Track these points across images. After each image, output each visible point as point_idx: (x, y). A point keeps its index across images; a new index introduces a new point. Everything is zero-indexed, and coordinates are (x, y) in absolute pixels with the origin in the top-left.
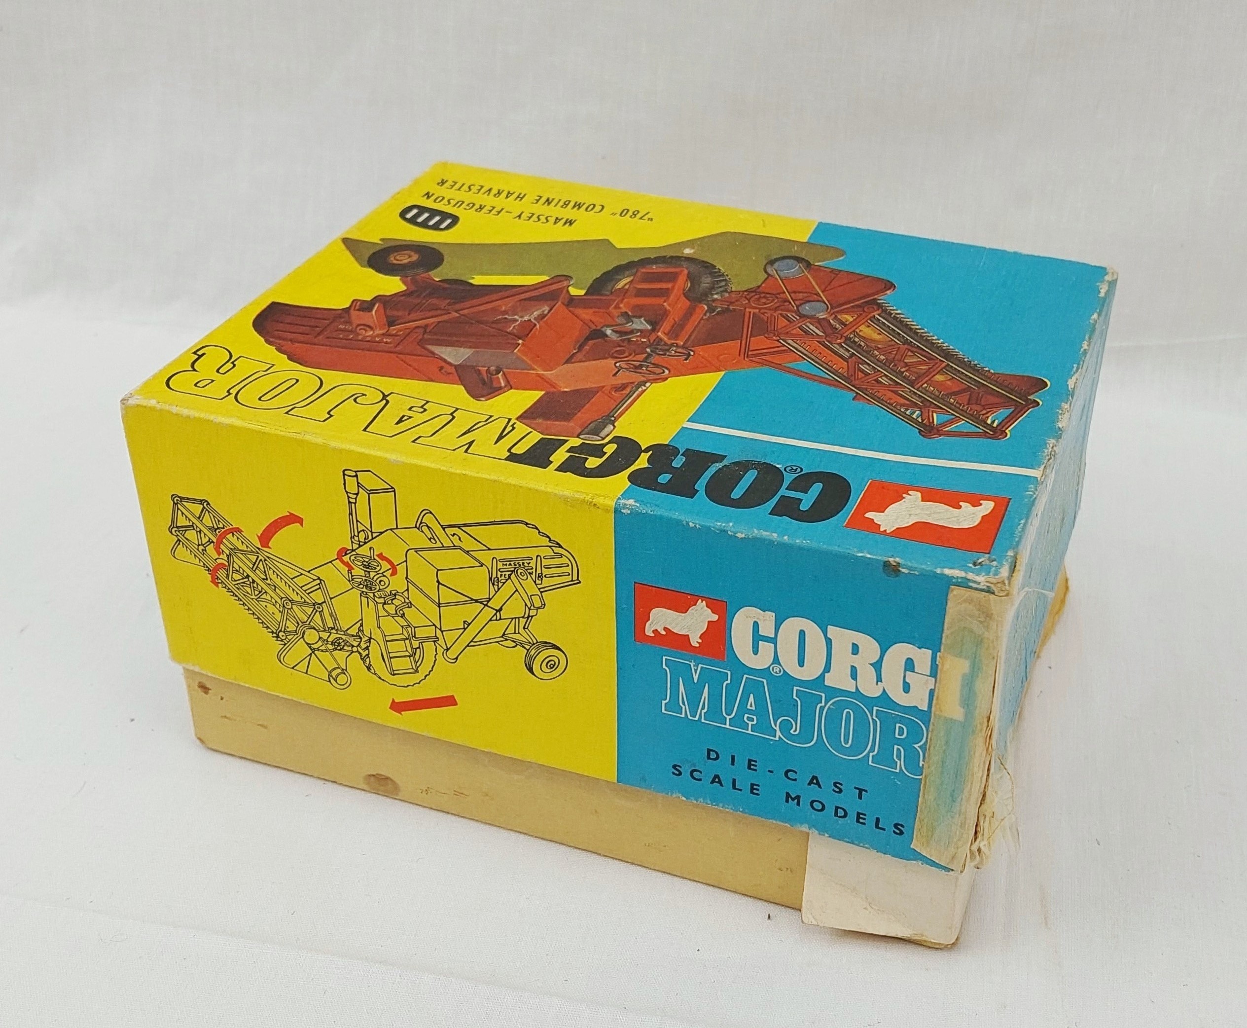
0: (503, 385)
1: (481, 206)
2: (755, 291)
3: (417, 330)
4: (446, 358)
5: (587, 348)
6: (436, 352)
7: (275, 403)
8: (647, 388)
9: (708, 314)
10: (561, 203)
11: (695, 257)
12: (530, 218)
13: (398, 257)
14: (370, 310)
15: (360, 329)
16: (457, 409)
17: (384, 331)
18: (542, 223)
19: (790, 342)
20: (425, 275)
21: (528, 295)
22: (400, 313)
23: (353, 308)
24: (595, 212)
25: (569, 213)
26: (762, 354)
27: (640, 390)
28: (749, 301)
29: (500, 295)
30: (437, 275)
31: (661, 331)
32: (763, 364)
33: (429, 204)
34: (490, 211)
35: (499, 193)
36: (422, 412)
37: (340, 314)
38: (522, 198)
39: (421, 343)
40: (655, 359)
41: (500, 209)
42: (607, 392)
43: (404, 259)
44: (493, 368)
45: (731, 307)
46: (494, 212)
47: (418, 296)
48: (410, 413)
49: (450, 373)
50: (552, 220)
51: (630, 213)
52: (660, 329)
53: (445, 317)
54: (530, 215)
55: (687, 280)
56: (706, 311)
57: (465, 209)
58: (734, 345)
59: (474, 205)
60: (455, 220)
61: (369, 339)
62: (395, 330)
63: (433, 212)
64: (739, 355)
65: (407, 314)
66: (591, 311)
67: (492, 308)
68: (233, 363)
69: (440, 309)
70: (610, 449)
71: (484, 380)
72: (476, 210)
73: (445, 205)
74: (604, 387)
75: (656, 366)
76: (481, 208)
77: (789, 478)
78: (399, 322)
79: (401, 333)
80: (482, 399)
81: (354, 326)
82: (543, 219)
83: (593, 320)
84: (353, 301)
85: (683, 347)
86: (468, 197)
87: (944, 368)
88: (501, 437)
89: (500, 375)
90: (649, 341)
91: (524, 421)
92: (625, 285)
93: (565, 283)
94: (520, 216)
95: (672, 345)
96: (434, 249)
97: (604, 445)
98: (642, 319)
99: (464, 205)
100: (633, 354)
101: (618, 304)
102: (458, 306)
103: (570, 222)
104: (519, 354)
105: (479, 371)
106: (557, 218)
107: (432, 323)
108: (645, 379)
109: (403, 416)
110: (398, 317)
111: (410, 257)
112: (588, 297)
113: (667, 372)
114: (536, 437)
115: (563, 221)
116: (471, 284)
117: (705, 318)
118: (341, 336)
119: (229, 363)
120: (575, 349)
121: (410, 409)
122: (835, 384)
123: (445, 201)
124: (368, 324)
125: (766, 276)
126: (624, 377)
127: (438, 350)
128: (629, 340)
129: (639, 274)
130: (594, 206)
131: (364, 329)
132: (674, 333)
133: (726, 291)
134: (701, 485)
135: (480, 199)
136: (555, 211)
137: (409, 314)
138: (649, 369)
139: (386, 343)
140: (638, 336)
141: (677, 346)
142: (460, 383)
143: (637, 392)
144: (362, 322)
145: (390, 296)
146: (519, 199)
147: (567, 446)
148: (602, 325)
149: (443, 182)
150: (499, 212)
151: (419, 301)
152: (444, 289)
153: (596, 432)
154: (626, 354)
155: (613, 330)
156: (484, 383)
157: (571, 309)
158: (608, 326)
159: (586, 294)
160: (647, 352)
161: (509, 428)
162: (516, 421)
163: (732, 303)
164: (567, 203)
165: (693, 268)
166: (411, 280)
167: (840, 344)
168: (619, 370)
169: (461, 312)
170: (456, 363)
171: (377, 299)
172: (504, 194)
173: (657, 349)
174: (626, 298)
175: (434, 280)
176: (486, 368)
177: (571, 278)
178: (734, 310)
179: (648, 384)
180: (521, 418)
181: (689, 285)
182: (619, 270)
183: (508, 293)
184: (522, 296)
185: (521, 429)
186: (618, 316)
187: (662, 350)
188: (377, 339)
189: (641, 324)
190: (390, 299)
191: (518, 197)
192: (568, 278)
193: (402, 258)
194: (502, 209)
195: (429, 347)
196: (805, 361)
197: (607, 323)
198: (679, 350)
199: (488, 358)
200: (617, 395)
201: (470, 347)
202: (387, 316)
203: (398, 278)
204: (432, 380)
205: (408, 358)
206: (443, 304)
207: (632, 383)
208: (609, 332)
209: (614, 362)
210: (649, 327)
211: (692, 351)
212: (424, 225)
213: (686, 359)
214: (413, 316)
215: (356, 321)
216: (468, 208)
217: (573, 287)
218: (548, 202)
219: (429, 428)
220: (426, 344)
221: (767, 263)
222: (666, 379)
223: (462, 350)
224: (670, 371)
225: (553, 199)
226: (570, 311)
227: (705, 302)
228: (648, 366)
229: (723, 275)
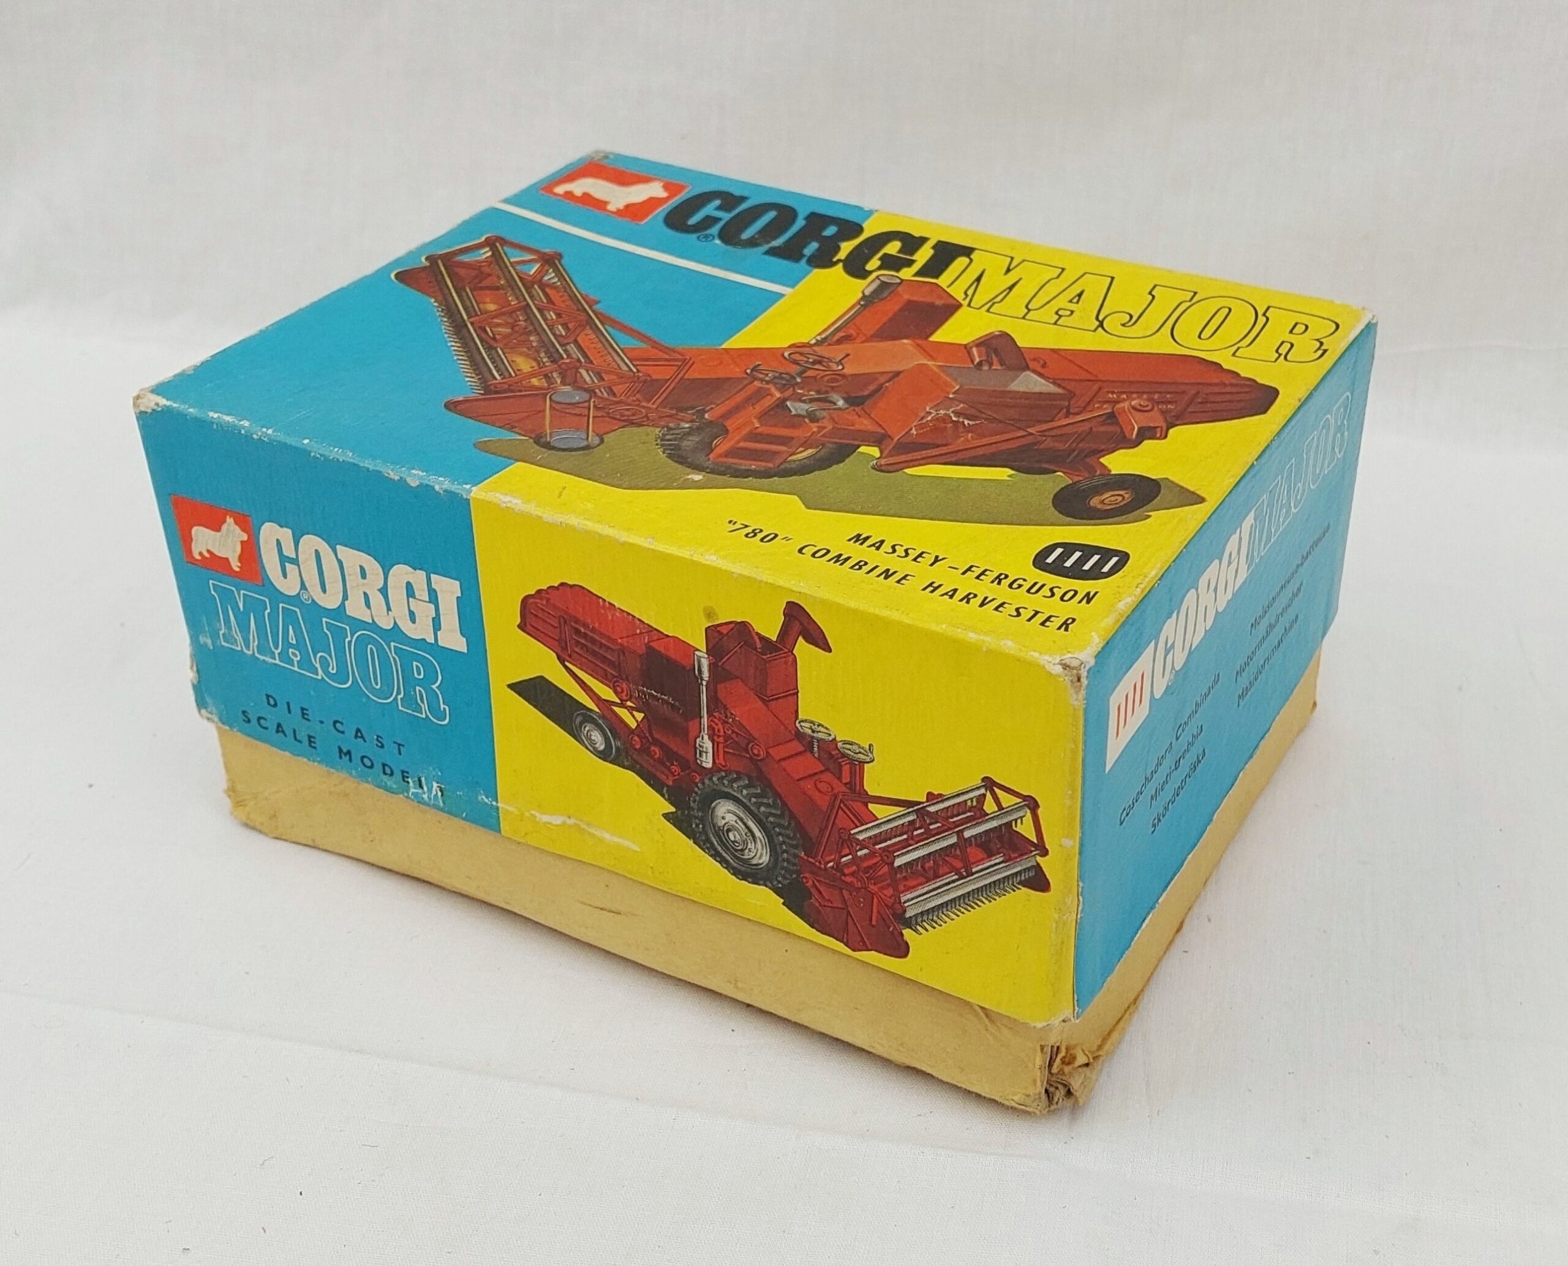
0: (974, 350)
1: (999, 583)
2: (633, 424)
3: (1077, 410)
4: (1039, 379)
5: (872, 388)
6: (1051, 385)
7: (1212, 306)
8: (814, 338)
9: (708, 408)
10: (866, 569)
11: (689, 470)
12: (920, 555)
13: (1120, 499)
14: (1140, 429)
15: (1147, 406)
16: (1024, 318)
17: (1118, 406)
18: (902, 546)
19: (625, 368)
20: (1076, 479)
21: (935, 452)
22: (1102, 429)
23: (1165, 428)
24: (815, 546)
25: (858, 552)
26: (666, 360)
27: (823, 336)
28: (646, 415)
29: (973, 453)
30: (1060, 479)
31: (775, 398)
32: (674, 351)
33: (1083, 586)
34: (983, 573)
35: (967, 598)
36: (1059, 309)
37: (1177, 420)
38: (931, 585)
39: (1071, 395)
40: (794, 369)
41: (967, 574)
42: (861, 335)
43: (1110, 498)
44: (985, 368)
45: (674, 412)
46: (978, 571)
47: (1082, 451)
48: (1073, 307)
49: (1034, 360)
50: (887, 547)
51: (760, 536)
52: (776, 400)
53: (1045, 427)
54: (919, 559)
55: (715, 448)
56: (707, 412)
57: (1025, 580)
58: (693, 374)
59: (1010, 586)
60: (1039, 561)
61: (1135, 396)
62: (1106, 409)
63: (1076, 573)
64: (693, 364)
65: (1094, 429)
66: (857, 427)
67: (985, 437)
68: (1280, 355)
69: (1053, 436)
70: (873, 264)
71: (996, 356)
72: (1006, 576)
73: (1058, 587)
74: (862, 342)
75: (796, 362)
76: (999, 579)
77: (715, 230)
78: (1101, 420)
79: (1096, 406)
80: (997, 333)
81: (1156, 408)
82: (900, 551)
83: (856, 417)
84: (1166, 437)
85: (756, 379)
86: (1020, 597)
87: (477, 315)
88: (978, 279)
89: (977, 360)
90: (794, 390)
91: (954, 302)
92: (801, 452)
93: (883, 462)
94: (937, 559)
95: (768, 382)
96: (1068, 515)
97: (879, 268)
98: (794, 412)
99: (1027, 586)
100: (819, 377)
101: (819, 432)
102: (1030, 439)
103: (857, 538)
104: (954, 384)
105: (1001, 365)
106: (878, 548)
107: (1060, 419)
108: (816, 348)
109: (1078, 302)
110: (1103, 423)
111: (1102, 502)
112: (856, 443)
113: (786, 354)
114: (943, 280)
115: (869, 542)
116: (1012, 468)
117: (713, 406)
118: (1168, 396)
119: (1284, 353)
120: (887, 387)
121: (1072, 312)
122: (605, 319)
123: (1058, 593)
124: (1140, 413)
125: (604, 436)
126: (836, 353)
127: (1052, 388)
128: (818, 392)
129: (778, 462)
130: (813, 555)
131: (1144, 406)
132: (760, 394)
133: (670, 429)
134: (800, 223)
135: (1002, 592)
136: (882, 559)
137: (1091, 428)
138: (806, 359)
139: (1113, 393)
140: (806, 396)
141: (762, 380)
142: (1022, 350)
143: (828, 333)
144: (1146, 414)
145: (1118, 449)
146: (935, 585)
147: (916, 267)
148: (847, 411)
149: (1065, 625)
150: (969, 569)
151: (1081, 445)
152: (1049, 462)
153: (884, 285)
154: (826, 379)
155: (835, 404)
156: (996, 351)
157: (883, 431)
158: (840, 409)
159: (859, 447)
160: (802, 378)
161: (970, 292)
162: (962, 302)
163: (671, 416)
164: (857, 567)
165: (701, 458)
166: (1096, 472)
167: (569, 356)
168: (840, 360)
169: (1025, 433)
170: (1028, 372)
171: (1136, 443)
172: (959, 595)
173: (787, 381)
174: (806, 437)
175: (1064, 473)
176: (994, 367)
177: (873, 468)
178: (671, 409)
179: (813, 342)
180: (958, 306)
181: (715, 442)
182: (804, 469)
183: (960, 456)
184: (944, 450)
185: (957, 292)
186: (823, 418)
187: (782, 378)
188: (1125, 396)
189: (796, 408)
190: (1118, 445)
191: (936, 589)
192: (878, 468)
193: (1113, 498)
194: (964, 573)
195: (1060, 391)
196: (622, 347)
197: (840, 412)
198: (762, 376)
199: (992, 379)
200: (852, 331)
201: (1010, 392)
202: (1118, 424)
203: (1113, 472)
204: (1054, 351)
205: (1084, 375)
206: (1049, 443)
207: (830, 345)
208: (841, 403)
209: (844, 371)
210: (788, 403)
211: (747, 373)
212: (1088, 550)
213: (759, 365)
214: (1086, 427)
215: (1156, 413)
216: (1020, 582)
217: (873, 456)
218: (887, 574)
219: (1052, 289)
220: (1065, 394)
221: (593, 448)
222: (791, 346)
223: (1022, 389)
224: (783, 355)
225: (879, 576)
226: (883, 429)
227: (705, 421)
228: (807, 362)
229: (662, 445)
